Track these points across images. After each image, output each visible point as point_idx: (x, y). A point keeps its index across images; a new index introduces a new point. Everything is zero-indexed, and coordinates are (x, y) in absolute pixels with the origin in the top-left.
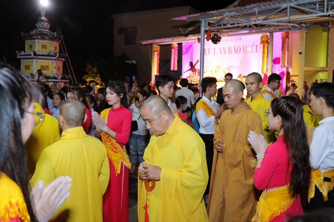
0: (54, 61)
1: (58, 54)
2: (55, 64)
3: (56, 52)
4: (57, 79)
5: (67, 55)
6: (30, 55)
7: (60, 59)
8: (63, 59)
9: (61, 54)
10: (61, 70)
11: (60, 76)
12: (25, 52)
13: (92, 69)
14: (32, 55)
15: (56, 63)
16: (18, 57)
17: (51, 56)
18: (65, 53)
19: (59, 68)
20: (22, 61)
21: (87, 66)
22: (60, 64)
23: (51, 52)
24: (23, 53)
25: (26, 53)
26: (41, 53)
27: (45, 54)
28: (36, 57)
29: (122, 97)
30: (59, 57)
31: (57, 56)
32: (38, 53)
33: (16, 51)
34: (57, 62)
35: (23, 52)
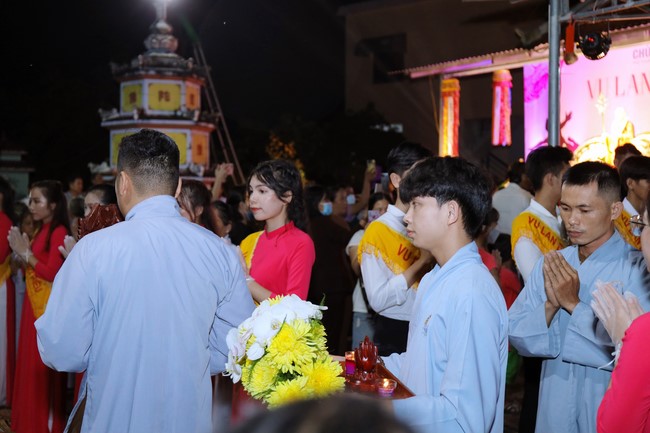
0: (188, 132)
1: (197, 113)
2: (189, 139)
3: (192, 108)
4: (194, 175)
5: (220, 114)
6: (131, 118)
7: (203, 124)
8: (211, 126)
9: (205, 113)
10: (206, 152)
11: (202, 169)
12: (119, 111)
13: (282, 148)
14: (136, 117)
15: (192, 135)
16: (103, 124)
17: (181, 118)
18: (216, 111)
19: (200, 148)
20: (112, 133)
21: (270, 141)
22: (204, 138)
23: (180, 109)
24: (115, 114)
25: (122, 114)
26: (156, 113)
27: (166, 113)
28: (146, 122)
29: (289, 199)
30: (200, 120)
31: (196, 119)
32: (149, 112)
33: (100, 111)
34: (195, 132)
35: (115, 111)
